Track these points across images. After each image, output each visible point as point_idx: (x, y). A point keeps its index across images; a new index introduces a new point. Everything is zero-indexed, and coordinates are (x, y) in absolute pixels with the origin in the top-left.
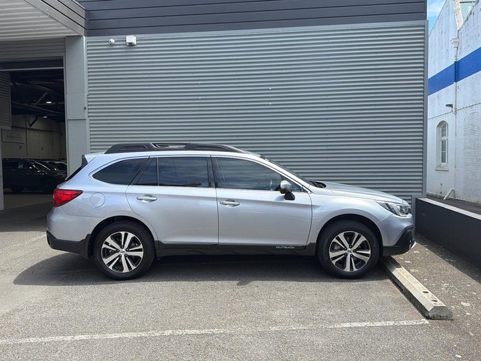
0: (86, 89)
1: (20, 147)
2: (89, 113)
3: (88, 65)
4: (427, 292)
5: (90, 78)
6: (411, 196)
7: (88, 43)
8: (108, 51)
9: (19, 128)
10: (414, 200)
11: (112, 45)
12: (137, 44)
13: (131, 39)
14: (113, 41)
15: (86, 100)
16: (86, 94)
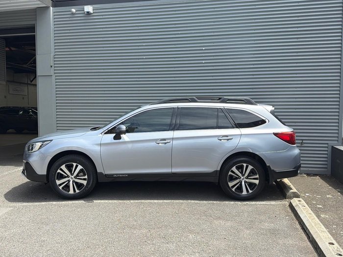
0: (53, 50)
1: (23, 98)
2: (55, 70)
3: (55, 31)
4: (333, 244)
5: (56, 41)
6: (328, 144)
7: (54, 12)
8: (70, 19)
9: (22, 83)
10: (330, 148)
11: (73, 14)
12: (94, 13)
13: (89, 8)
14: (74, 10)
15: (52, 59)
16: (52, 55)
